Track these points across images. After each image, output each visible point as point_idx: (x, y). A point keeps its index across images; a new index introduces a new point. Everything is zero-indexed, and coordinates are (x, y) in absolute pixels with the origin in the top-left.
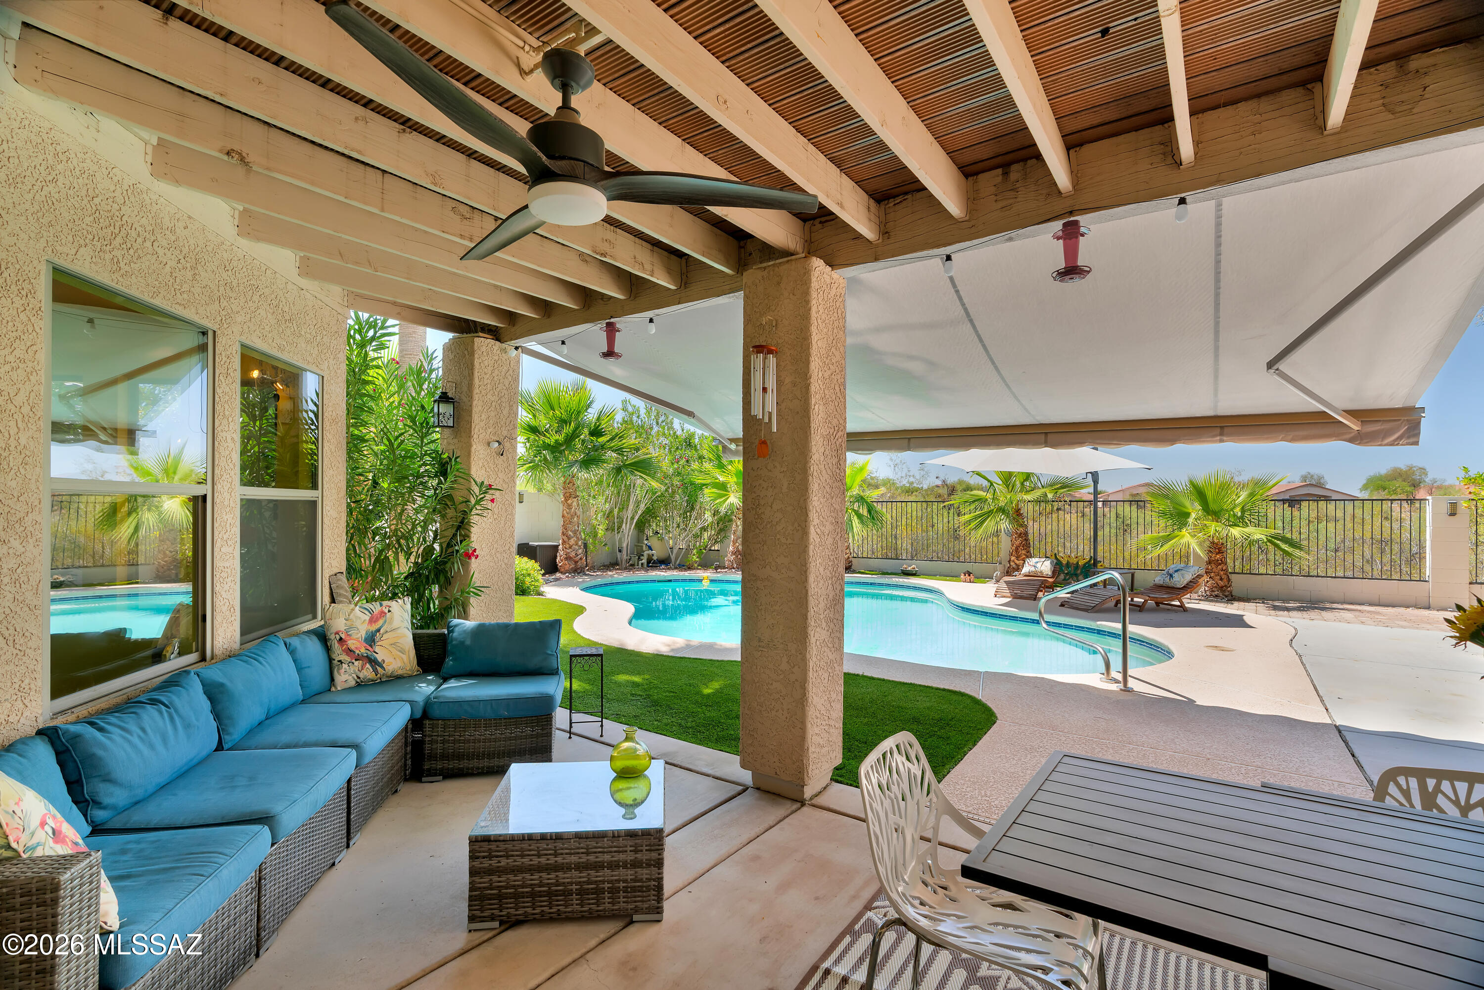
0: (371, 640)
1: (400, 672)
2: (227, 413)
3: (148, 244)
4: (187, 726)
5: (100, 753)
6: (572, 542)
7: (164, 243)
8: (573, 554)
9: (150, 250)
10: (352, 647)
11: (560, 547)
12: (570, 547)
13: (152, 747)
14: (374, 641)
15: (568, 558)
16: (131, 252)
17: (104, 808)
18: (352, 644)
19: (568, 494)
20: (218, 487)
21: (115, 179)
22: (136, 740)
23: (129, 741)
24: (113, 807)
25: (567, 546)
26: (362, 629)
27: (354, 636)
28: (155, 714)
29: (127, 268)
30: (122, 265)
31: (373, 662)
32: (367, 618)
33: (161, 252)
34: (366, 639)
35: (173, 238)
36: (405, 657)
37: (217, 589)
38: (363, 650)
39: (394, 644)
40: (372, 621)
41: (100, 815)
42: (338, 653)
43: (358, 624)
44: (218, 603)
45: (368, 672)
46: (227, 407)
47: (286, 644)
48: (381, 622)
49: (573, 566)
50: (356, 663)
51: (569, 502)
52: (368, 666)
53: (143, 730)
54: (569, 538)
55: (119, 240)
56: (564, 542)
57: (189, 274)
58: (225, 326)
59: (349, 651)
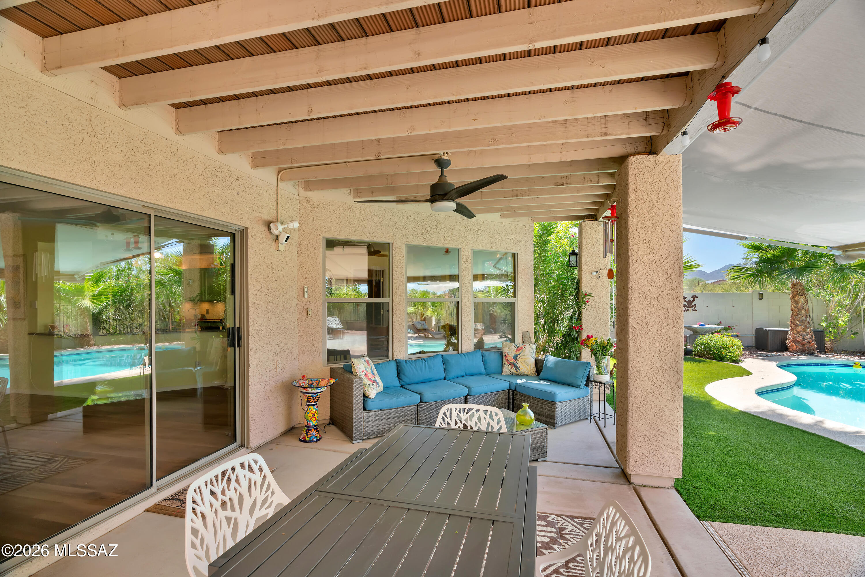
0: (516, 358)
1: (526, 373)
2: (466, 274)
3: (435, 230)
4: (430, 368)
5: (403, 367)
6: (799, 329)
7: (441, 228)
8: (799, 338)
9: (436, 231)
10: (509, 360)
11: (789, 333)
12: (798, 333)
13: (417, 370)
14: (517, 358)
15: (795, 341)
16: (429, 234)
17: (403, 381)
18: (509, 358)
19: (795, 293)
20: (463, 298)
21: (424, 216)
22: (413, 367)
23: (411, 367)
24: (405, 382)
25: (795, 332)
26: (513, 353)
27: (510, 355)
28: (421, 363)
29: (428, 239)
30: (426, 238)
31: (516, 367)
32: (516, 349)
33: (439, 231)
34: (514, 357)
35: (444, 225)
36: (528, 367)
37: (463, 332)
38: (512, 361)
39: (524, 361)
40: (517, 350)
41: (403, 383)
42: (505, 362)
43: (512, 351)
44: (463, 336)
45: (513, 370)
46: (466, 272)
47: (482, 353)
48: (520, 351)
49: (801, 348)
50: (509, 366)
51: (796, 298)
52: (514, 367)
53: (416, 365)
54: (797, 326)
55: (425, 232)
56: (792, 329)
57: (450, 234)
58: (465, 246)
59: (508, 361)
